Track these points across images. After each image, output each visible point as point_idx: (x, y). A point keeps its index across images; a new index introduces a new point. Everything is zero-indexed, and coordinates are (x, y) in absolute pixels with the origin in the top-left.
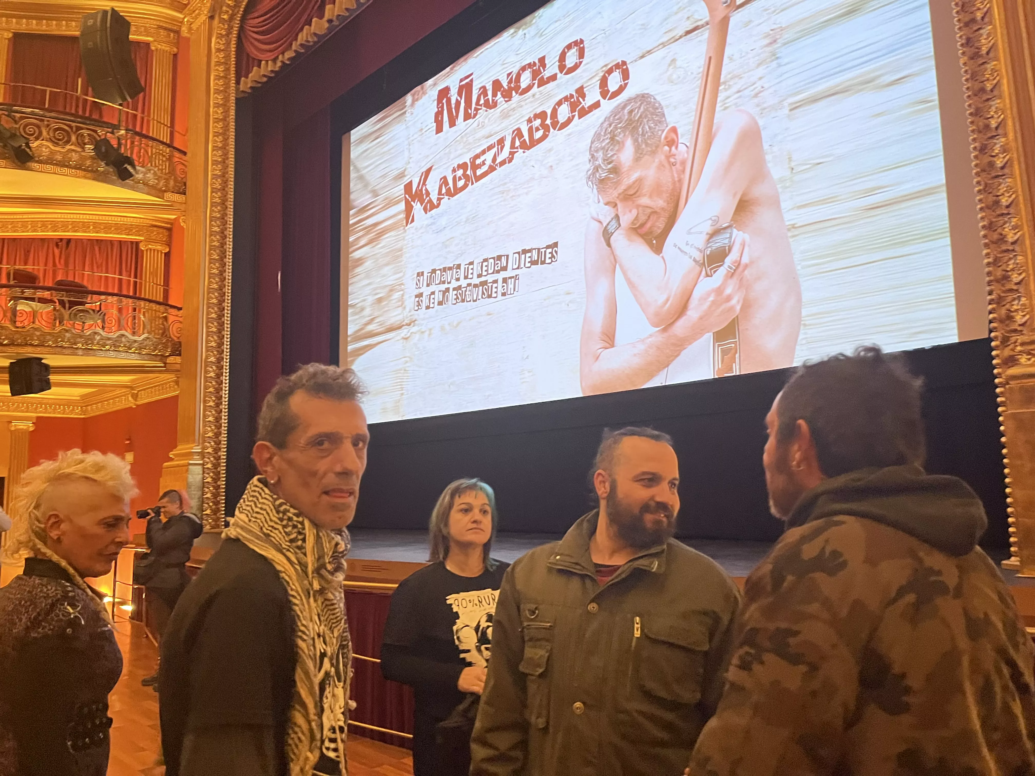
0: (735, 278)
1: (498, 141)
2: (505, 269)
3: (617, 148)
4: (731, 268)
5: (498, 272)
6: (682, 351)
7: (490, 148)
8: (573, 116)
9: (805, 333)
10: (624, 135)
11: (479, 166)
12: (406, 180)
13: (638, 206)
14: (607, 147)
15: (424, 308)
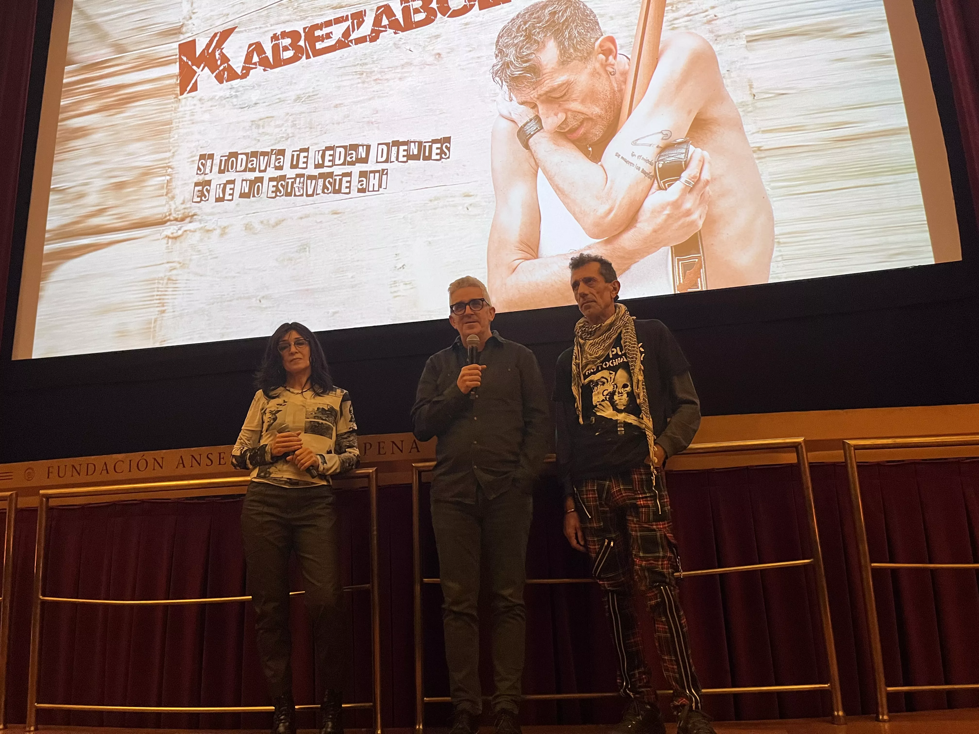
0: (695, 193)
1: (352, 15)
2: (365, 160)
3: (535, 47)
4: (689, 183)
5: (352, 163)
6: (632, 264)
7: (338, 21)
8: (472, 6)
9: (780, 251)
10: (545, 36)
11: (321, 39)
12: (184, 38)
13: (566, 111)
14: (521, 45)
15: (212, 198)
